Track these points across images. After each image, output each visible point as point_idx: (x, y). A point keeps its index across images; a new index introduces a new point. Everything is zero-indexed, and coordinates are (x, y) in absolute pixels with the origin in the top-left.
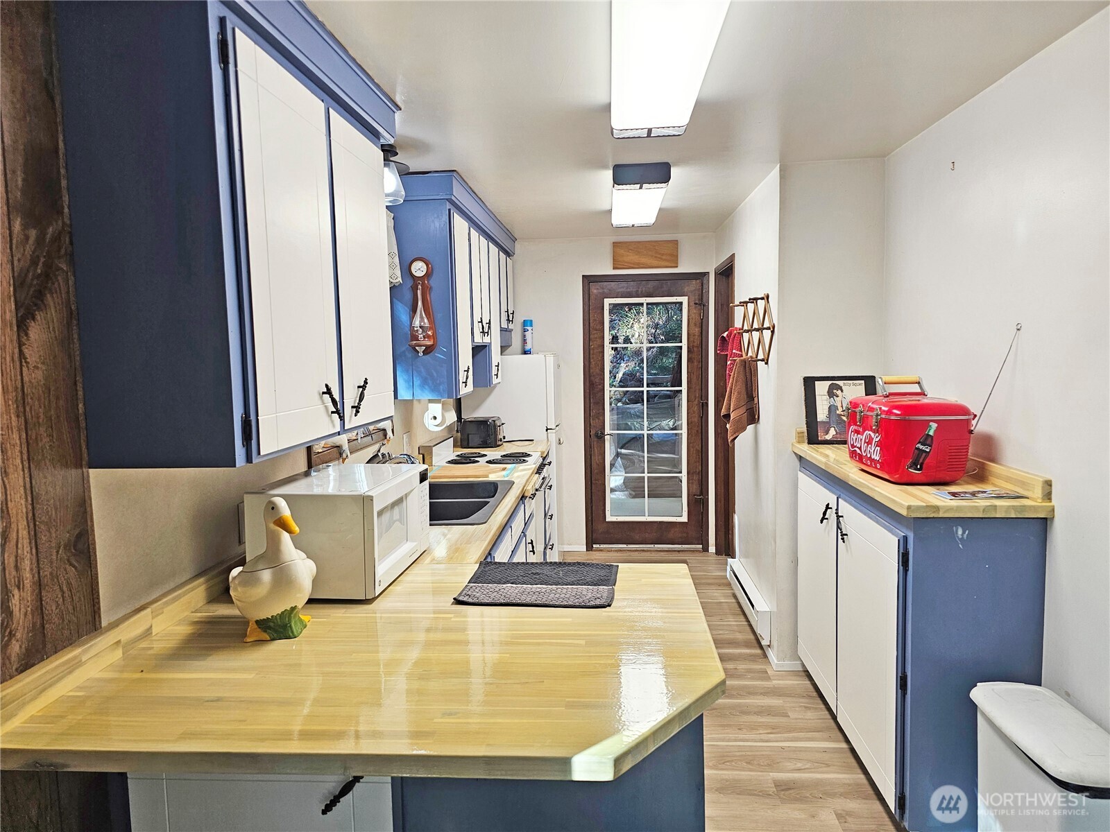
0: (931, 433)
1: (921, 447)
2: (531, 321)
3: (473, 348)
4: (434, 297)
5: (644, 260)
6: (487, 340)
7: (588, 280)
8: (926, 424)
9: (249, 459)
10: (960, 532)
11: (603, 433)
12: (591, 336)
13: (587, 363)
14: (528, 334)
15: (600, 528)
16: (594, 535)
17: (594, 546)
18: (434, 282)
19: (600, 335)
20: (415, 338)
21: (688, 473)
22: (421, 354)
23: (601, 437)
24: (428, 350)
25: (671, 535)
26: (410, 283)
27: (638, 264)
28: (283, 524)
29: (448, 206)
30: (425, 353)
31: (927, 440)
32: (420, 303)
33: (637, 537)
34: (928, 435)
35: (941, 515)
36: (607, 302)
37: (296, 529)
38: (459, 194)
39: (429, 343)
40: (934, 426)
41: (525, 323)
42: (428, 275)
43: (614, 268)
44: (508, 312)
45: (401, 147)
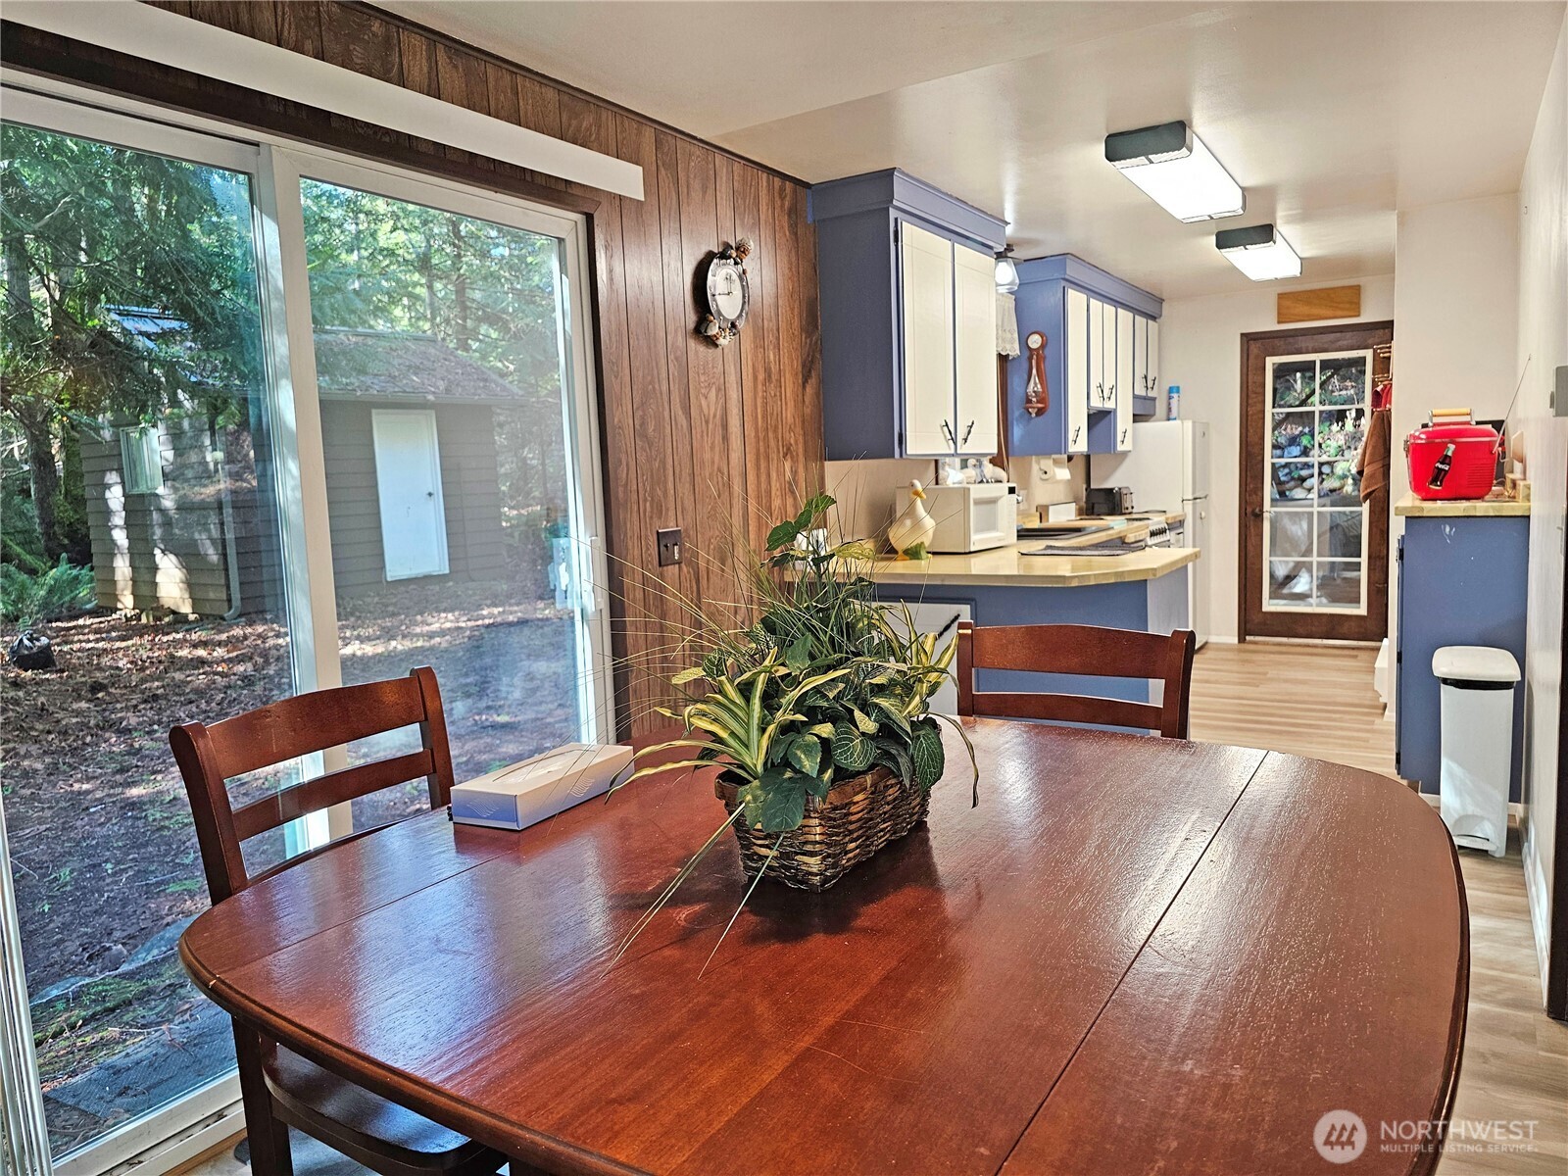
0: (1450, 454)
1: (1440, 466)
2: (1178, 388)
3: (1089, 416)
4: (1048, 366)
5: (1315, 311)
6: (1109, 405)
7: (1248, 338)
8: (1445, 446)
9: (901, 455)
10: (1448, 529)
11: (1262, 511)
12: (1250, 401)
13: (1244, 431)
14: (1174, 402)
15: (1256, 618)
16: (1248, 626)
17: (1248, 638)
18: (1047, 351)
19: (1260, 398)
20: (1029, 401)
21: (1370, 557)
22: (1034, 415)
23: (1259, 516)
24: (1040, 412)
25: (1345, 629)
26: (1027, 354)
27: (1308, 316)
28: (917, 494)
29: (1063, 283)
30: (1037, 414)
31: (1445, 460)
32: (1034, 371)
33: (1301, 630)
34: (1447, 456)
35: (1425, 514)
36: (1271, 362)
37: (925, 496)
38: (1073, 271)
39: (1040, 405)
40: (1452, 447)
41: (1171, 390)
42: (1043, 346)
43: (1279, 322)
44: (1146, 377)
45: (1017, 245)
